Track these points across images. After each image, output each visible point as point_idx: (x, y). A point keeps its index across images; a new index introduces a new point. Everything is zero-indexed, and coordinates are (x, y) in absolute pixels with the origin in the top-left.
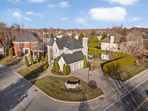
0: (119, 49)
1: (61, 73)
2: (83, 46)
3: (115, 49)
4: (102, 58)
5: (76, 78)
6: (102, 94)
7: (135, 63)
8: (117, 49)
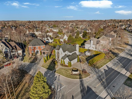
0: (96, 48)
1: (66, 66)
2: (76, 49)
3: (94, 48)
4: (87, 55)
5: (76, 68)
6: (90, 75)
7: (105, 57)
8: (95, 48)
